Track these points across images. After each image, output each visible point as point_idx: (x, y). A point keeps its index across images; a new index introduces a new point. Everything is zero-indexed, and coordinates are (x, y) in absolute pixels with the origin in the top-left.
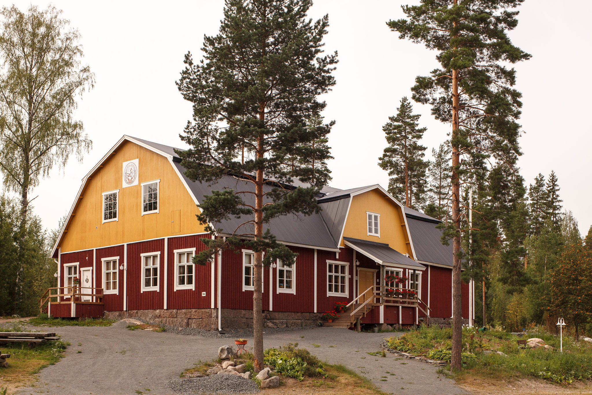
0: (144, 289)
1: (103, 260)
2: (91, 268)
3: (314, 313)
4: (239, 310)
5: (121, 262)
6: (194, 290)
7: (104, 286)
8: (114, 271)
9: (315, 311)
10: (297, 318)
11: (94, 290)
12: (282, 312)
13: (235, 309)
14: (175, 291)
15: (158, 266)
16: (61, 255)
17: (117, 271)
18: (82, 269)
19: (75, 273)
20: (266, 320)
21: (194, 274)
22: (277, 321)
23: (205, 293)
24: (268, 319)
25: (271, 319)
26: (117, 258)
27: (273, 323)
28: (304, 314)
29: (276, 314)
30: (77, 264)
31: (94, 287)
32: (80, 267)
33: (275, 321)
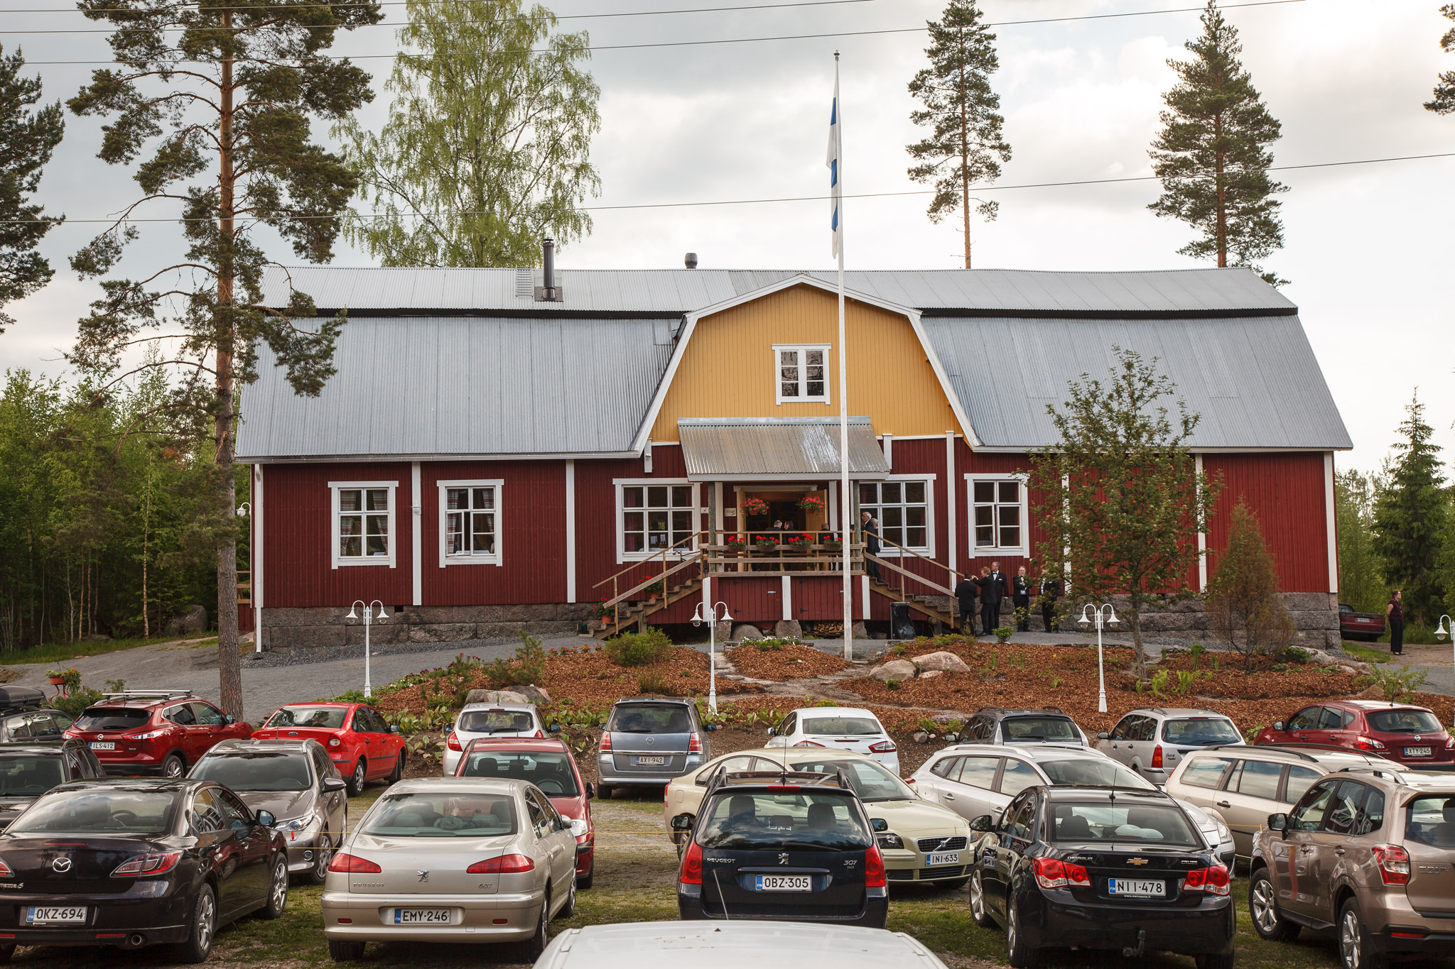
3: (566, 602)
4: (320, 610)
9: (571, 597)
10: (509, 617)
12: (459, 606)
13: (311, 607)
20: (405, 626)
22: (442, 627)
24: (415, 624)
25: (421, 623)
27: (429, 631)
28: (534, 607)
29: (441, 613)
33: (435, 626)
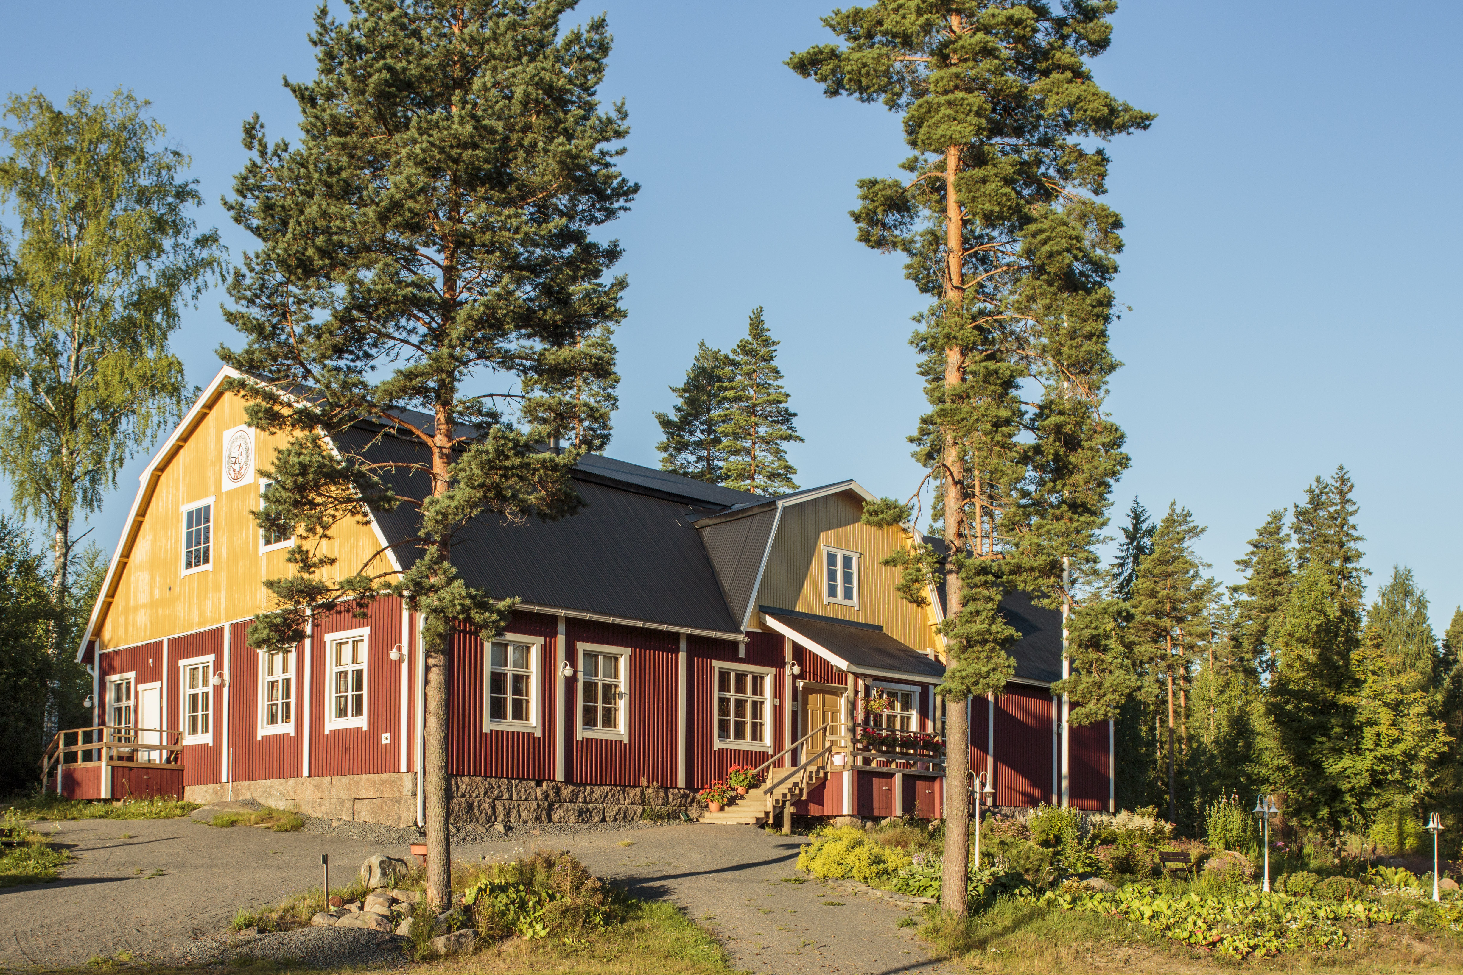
0: (264, 730)
1: (182, 663)
2: (158, 684)
3: (678, 788)
5: (218, 665)
6: (365, 728)
7: (184, 725)
8: (205, 690)
9: (683, 784)
11: (165, 735)
12: (590, 785)
14: (327, 732)
15: (292, 674)
16: (101, 655)
17: (210, 689)
18: (140, 687)
19: (128, 697)
21: (365, 692)
22: (578, 807)
23: (388, 735)
26: (211, 658)
30: (131, 675)
31: (165, 728)
32: (138, 681)
